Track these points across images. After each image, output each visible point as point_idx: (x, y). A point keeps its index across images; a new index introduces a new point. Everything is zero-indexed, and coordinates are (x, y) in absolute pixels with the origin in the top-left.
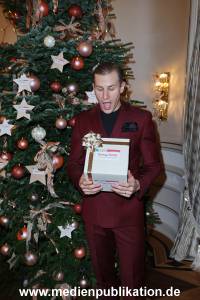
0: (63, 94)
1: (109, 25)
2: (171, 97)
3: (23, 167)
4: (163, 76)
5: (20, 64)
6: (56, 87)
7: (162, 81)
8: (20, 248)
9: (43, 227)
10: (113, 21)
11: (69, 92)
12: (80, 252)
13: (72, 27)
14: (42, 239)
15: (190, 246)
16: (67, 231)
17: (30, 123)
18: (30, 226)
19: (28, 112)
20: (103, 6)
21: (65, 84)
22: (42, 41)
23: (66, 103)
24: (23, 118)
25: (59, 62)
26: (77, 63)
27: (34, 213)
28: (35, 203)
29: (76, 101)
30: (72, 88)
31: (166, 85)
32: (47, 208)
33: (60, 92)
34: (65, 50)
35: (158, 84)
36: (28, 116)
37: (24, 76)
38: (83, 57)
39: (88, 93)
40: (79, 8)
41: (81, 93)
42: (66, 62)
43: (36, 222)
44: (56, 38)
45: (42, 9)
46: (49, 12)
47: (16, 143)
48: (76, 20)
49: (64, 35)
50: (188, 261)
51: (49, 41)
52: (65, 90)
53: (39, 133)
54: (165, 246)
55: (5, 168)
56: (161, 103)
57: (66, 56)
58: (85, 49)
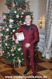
0: (19, 23)
1: (29, 8)
2: (43, 23)
3: (11, 37)
4: (41, 19)
5: (10, 17)
6: (17, 21)
7: (41, 20)
8: (11, 53)
9: (15, 49)
10: (29, 7)
11: (20, 23)
12: (22, 54)
13: (20, 9)
14: (15, 51)
16: (19, 50)
17: (12, 29)
18: (13, 49)
19: (11, 27)
20: (27, 4)
21: (19, 21)
22: (14, 12)
25: (18, 16)
26: (22, 16)
27: (13, 46)
28: (14, 44)
29: (21, 24)
30: (21, 22)
31: (42, 21)
32: (16, 45)
33: (18, 22)
34: (19, 14)
35: (40, 20)
36: (12, 27)
37: (11, 19)
38: (23, 15)
39: (24, 23)
40: (22, 5)
41: (22, 23)
42: (19, 16)
44: (17, 11)
45: (14, 5)
46: (16, 6)
47: (10, 33)
48: (21, 7)
49: (19, 11)
52: (19, 22)
53: (14, 31)
55: (8, 38)
56: (41, 25)
57: (19, 15)
58: (23, 13)
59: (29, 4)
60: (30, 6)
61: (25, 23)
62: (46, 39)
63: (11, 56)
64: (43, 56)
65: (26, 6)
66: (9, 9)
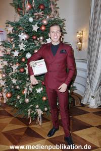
0: (38, 41)
1: (56, 12)
2: (83, 41)
3: (23, 68)
4: (80, 32)
5: (21, 29)
6: (35, 38)
7: (80, 34)
8: (23, 97)
9: (30, 89)
10: (58, 10)
11: (40, 40)
12: (44, 98)
13: (41, 13)
14: (31, 94)
15: (88, 99)
16: (39, 91)
18: (26, 89)
19: (23, 47)
20: (53, 4)
21: (39, 36)
22: (28, 20)
23: (39, 44)
24: (22, 50)
25: (35, 28)
26: (43, 28)
27: (27, 85)
28: (28, 81)
29: (42, 43)
30: (41, 38)
31: (82, 36)
33: (36, 40)
34: (37, 23)
35: (78, 36)
36: (24, 49)
37: (22, 34)
38: (45, 26)
39: (47, 40)
40: (43, 5)
41: (44, 40)
42: (38, 28)
43: (28, 88)
44: (33, 18)
45: (29, 7)
46: (32, 8)
47: (21, 59)
48: (42, 10)
49: (37, 17)
50: (88, 104)
51: (31, 20)
52: (38, 39)
53: (29, 56)
54: (79, 98)
55: (17, 69)
56: (80, 43)
57: (38, 25)
58: (45, 22)
59: (56, 5)
60: (58, 8)
61: (49, 41)
62: (90, 70)
63: (24, 102)
64: (84, 103)
65: (51, 9)
66: (19, 13)
